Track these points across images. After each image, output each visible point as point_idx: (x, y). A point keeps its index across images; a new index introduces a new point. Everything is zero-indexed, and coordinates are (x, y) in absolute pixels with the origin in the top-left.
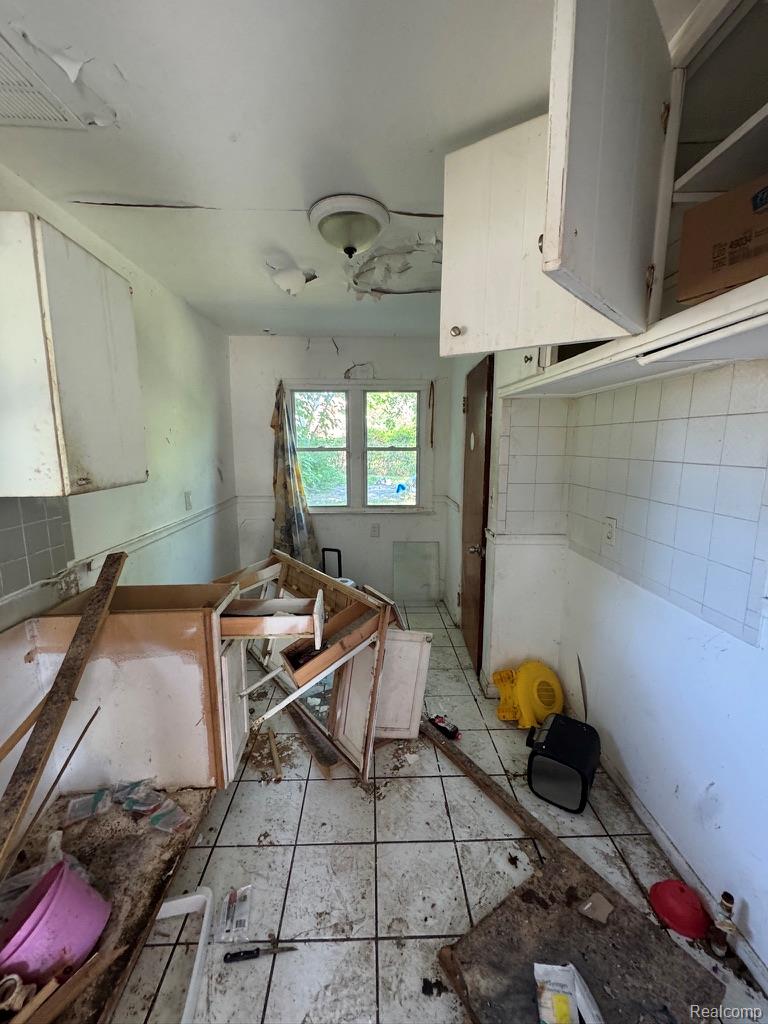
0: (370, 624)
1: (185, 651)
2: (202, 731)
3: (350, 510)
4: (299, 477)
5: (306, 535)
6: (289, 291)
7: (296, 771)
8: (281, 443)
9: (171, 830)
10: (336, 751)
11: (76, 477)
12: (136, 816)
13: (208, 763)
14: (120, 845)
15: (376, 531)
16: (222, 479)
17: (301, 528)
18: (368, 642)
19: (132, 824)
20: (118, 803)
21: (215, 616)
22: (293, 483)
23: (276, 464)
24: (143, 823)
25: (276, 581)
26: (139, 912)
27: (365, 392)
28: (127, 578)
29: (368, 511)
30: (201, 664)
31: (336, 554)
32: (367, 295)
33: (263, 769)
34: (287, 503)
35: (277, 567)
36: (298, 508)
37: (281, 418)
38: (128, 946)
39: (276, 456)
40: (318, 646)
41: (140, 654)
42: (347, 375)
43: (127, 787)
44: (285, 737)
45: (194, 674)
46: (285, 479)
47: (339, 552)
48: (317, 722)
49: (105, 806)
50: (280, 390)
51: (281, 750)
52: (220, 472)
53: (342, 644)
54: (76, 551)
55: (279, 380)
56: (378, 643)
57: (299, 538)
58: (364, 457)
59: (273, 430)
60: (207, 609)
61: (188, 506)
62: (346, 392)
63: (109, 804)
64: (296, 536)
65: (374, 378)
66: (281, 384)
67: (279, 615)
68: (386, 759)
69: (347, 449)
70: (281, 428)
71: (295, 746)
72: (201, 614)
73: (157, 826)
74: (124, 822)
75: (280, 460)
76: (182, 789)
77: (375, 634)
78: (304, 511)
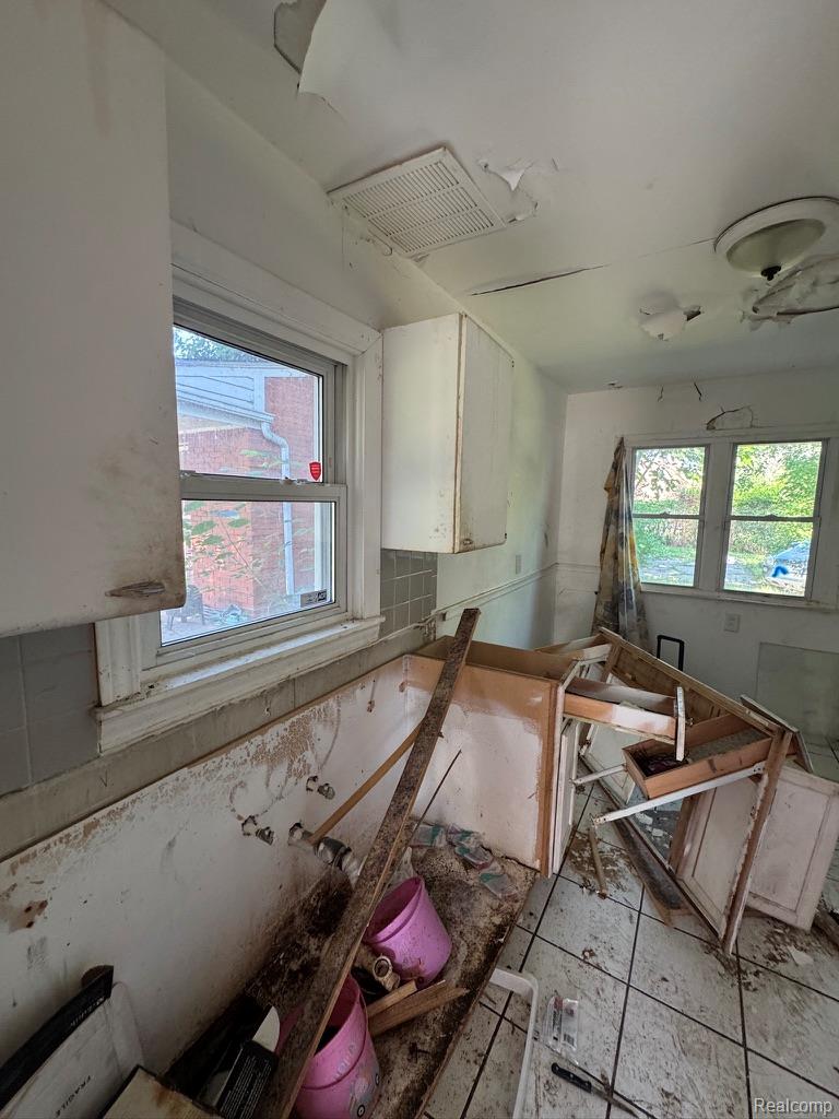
0: (754, 748)
1: (530, 720)
2: (534, 806)
3: (695, 593)
4: (633, 548)
5: (635, 614)
6: (661, 336)
7: (625, 895)
8: (615, 508)
9: (500, 895)
10: (680, 895)
11: (463, 537)
12: (468, 865)
13: (535, 842)
14: (454, 886)
15: (733, 625)
16: (547, 543)
17: (630, 607)
18: (750, 772)
19: (463, 870)
20: (451, 843)
21: (561, 690)
22: (625, 554)
23: (607, 531)
24: (472, 874)
25: (603, 663)
26: (475, 964)
27: (736, 445)
28: (480, 634)
29: (724, 596)
30: (541, 736)
31: (678, 644)
32: (769, 322)
33: (584, 874)
34: (616, 575)
35: (606, 648)
36: (628, 584)
37: (618, 479)
38: (468, 991)
39: (607, 523)
40: (680, 756)
41: (486, 709)
42: (711, 426)
43: (458, 832)
44: (608, 847)
45: (533, 745)
46: (616, 548)
47: (682, 644)
48: (652, 846)
49: (441, 842)
50: (620, 448)
51: (607, 861)
52: (546, 537)
53: (711, 762)
54: (438, 602)
55: (620, 436)
56: (766, 777)
57: (626, 618)
58: (725, 528)
59: (606, 494)
60: (555, 682)
61: (518, 570)
62: (707, 447)
63: (444, 842)
64: (623, 615)
65: (752, 426)
66: (622, 442)
67: (625, 705)
68: (754, 938)
69: (701, 518)
70: (618, 491)
71: (622, 863)
72: (548, 685)
73: (486, 885)
74: (457, 866)
75: (612, 527)
76: (507, 858)
77: (761, 765)
78: (635, 588)
